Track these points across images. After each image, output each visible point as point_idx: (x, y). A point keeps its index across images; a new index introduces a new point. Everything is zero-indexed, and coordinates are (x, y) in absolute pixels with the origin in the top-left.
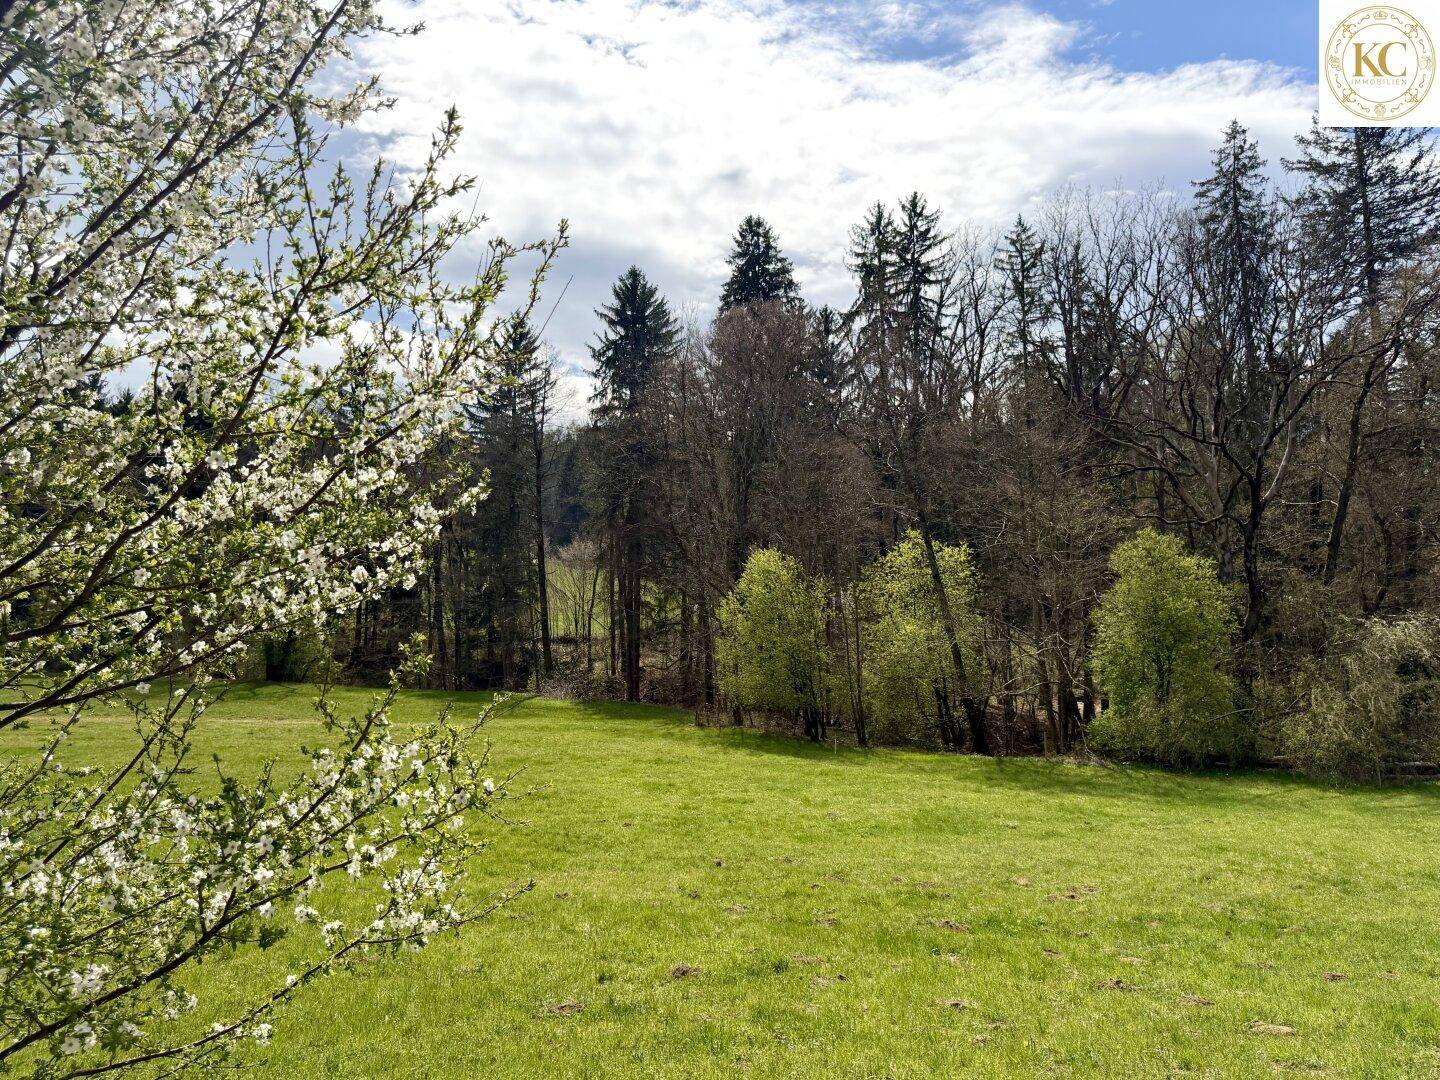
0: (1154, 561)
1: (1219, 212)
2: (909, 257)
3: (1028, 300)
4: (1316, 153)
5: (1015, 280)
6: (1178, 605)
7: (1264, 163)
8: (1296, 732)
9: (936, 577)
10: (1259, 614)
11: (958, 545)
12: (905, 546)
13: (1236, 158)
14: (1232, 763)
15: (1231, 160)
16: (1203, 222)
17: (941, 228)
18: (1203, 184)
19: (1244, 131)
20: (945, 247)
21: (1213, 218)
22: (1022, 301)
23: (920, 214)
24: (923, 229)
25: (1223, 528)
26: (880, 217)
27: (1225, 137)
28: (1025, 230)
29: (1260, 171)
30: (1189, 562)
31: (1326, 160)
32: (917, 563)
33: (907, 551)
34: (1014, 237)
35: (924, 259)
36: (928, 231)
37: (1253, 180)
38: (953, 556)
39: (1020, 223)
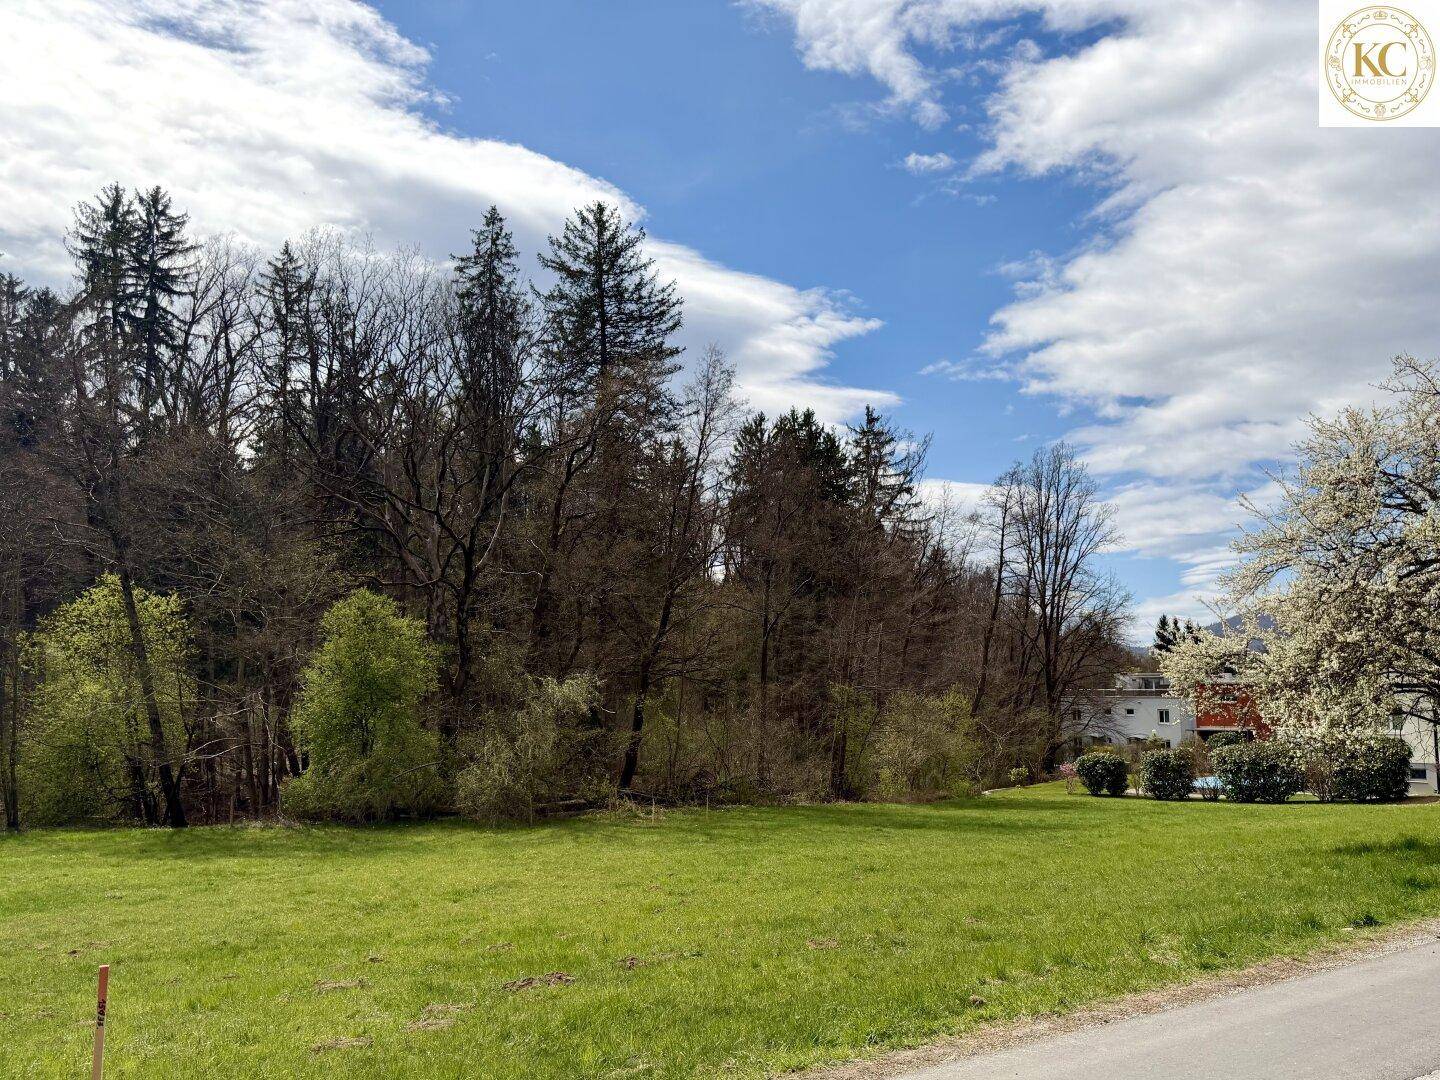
0: (368, 620)
1: (477, 291)
2: (146, 258)
3: (290, 335)
4: (566, 257)
5: (277, 311)
6: (380, 664)
7: (517, 254)
8: (468, 781)
9: (135, 628)
10: (467, 673)
11: (165, 594)
12: (98, 593)
13: (494, 242)
14: (414, 815)
15: (489, 244)
16: (462, 296)
17: (187, 234)
18: (462, 260)
19: (501, 220)
20: (191, 258)
21: (468, 294)
22: (284, 334)
23: (162, 213)
24: (165, 230)
25: (440, 592)
26: (117, 200)
27: (484, 221)
28: (291, 260)
29: (513, 260)
30: (402, 623)
31: (575, 266)
32: (112, 613)
33: (102, 598)
34: (279, 265)
35: (164, 264)
36: (171, 234)
37: (507, 268)
38: (158, 606)
39: (286, 252)
